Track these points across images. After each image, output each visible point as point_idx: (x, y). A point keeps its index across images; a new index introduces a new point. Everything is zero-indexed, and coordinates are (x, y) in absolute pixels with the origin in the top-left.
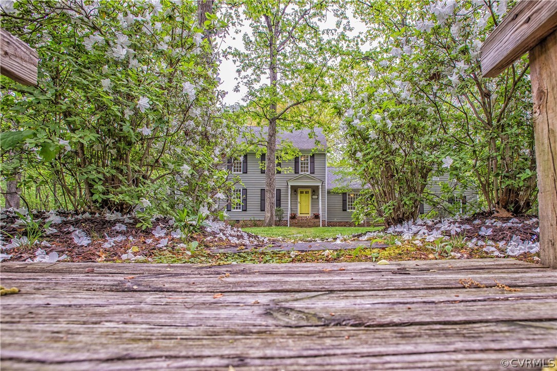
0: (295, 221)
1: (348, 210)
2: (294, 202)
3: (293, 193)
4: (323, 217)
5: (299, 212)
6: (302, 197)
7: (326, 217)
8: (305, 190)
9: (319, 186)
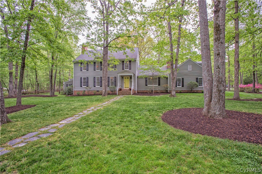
0: (121, 92)
1: (148, 85)
2: (122, 83)
3: (121, 79)
4: (135, 89)
5: (124, 87)
6: (126, 80)
7: (137, 89)
8: (127, 77)
9: (132, 75)
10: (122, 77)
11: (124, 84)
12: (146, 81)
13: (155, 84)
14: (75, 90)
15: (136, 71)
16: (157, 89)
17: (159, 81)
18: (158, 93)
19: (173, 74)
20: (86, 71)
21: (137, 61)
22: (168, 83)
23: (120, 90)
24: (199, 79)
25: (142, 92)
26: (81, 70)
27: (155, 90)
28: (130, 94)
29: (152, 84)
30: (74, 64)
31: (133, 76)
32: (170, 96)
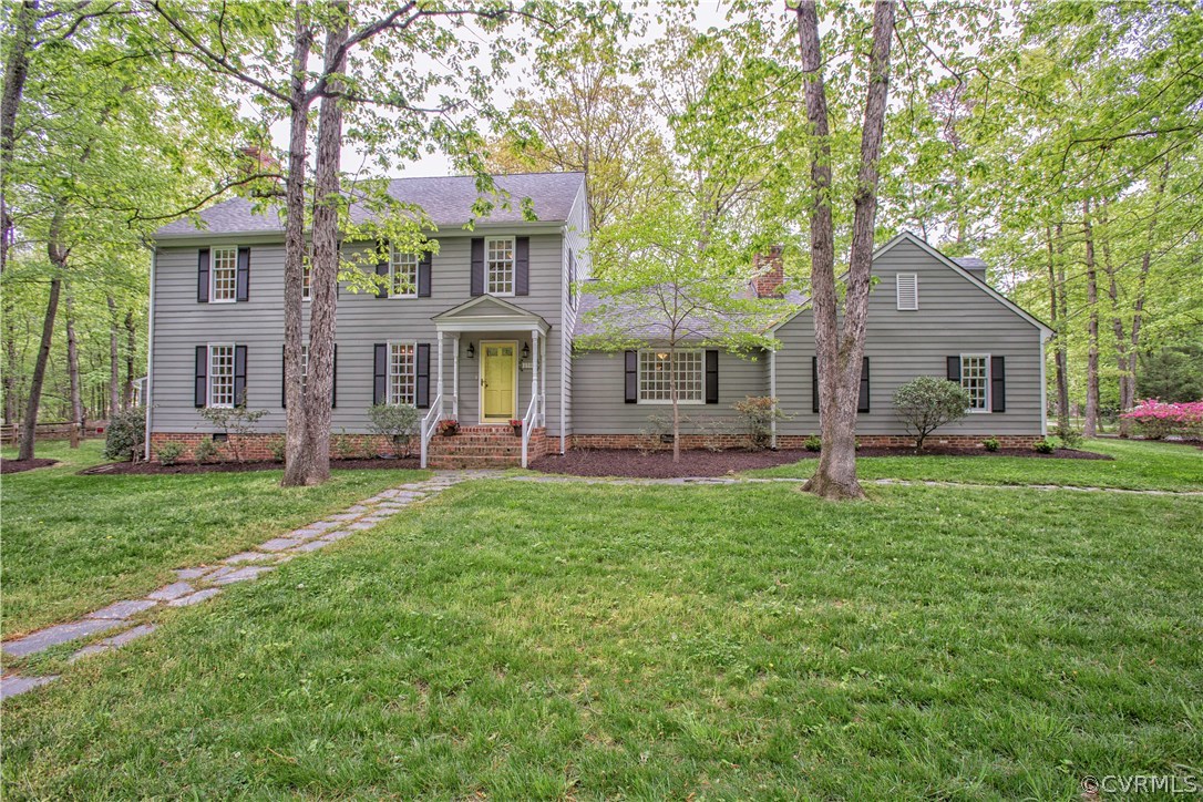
0: (451, 444)
1: (641, 402)
2: (469, 383)
3: (465, 355)
4: (550, 426)
5: (482, 411)
6: (493, 365)
7: (563, 426)
8: (499, 346)
9: (530, 332)
10: (470, 345)
11: (482, 389)
12: (630, 373)
13: (683, 397)
14: (155, 430)
15: (565, 302)
16: (701, 430)
17: (713, 374)
18: (704, 449)
19: (833, 313)
20: (234, 301)
21: (567, 244)
22: (773, 386)
23: (450, 430)
24: (966, 362)
25: (603, 443)
26: (203, 299)
27: (686, 432)
28: (512, 465)
29: (667, 397)
30: (157, 254)
31: (535, 336)
32: (808, 488)
